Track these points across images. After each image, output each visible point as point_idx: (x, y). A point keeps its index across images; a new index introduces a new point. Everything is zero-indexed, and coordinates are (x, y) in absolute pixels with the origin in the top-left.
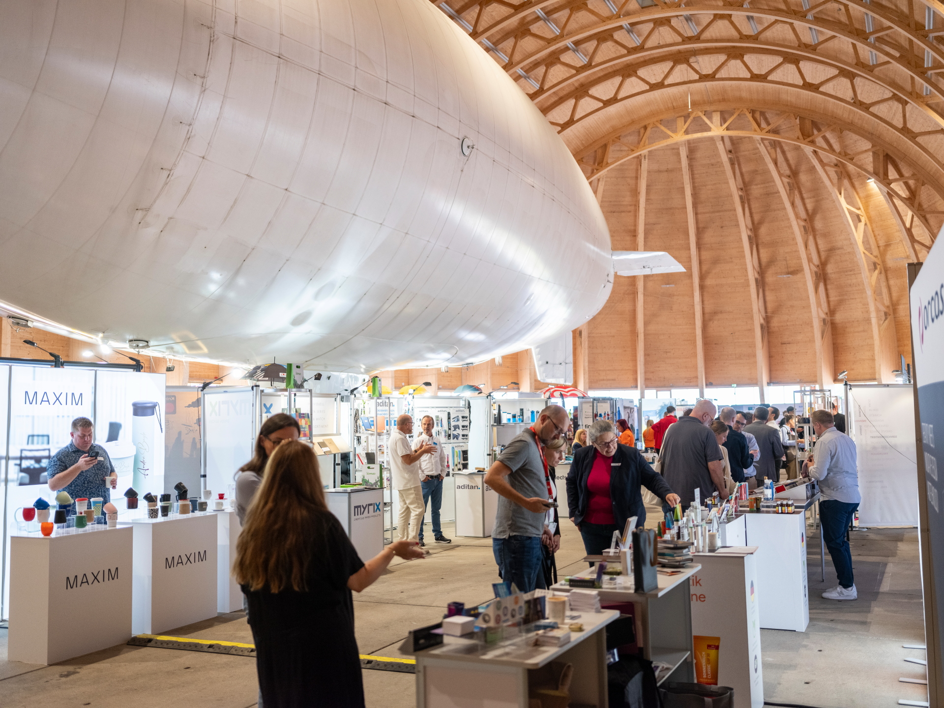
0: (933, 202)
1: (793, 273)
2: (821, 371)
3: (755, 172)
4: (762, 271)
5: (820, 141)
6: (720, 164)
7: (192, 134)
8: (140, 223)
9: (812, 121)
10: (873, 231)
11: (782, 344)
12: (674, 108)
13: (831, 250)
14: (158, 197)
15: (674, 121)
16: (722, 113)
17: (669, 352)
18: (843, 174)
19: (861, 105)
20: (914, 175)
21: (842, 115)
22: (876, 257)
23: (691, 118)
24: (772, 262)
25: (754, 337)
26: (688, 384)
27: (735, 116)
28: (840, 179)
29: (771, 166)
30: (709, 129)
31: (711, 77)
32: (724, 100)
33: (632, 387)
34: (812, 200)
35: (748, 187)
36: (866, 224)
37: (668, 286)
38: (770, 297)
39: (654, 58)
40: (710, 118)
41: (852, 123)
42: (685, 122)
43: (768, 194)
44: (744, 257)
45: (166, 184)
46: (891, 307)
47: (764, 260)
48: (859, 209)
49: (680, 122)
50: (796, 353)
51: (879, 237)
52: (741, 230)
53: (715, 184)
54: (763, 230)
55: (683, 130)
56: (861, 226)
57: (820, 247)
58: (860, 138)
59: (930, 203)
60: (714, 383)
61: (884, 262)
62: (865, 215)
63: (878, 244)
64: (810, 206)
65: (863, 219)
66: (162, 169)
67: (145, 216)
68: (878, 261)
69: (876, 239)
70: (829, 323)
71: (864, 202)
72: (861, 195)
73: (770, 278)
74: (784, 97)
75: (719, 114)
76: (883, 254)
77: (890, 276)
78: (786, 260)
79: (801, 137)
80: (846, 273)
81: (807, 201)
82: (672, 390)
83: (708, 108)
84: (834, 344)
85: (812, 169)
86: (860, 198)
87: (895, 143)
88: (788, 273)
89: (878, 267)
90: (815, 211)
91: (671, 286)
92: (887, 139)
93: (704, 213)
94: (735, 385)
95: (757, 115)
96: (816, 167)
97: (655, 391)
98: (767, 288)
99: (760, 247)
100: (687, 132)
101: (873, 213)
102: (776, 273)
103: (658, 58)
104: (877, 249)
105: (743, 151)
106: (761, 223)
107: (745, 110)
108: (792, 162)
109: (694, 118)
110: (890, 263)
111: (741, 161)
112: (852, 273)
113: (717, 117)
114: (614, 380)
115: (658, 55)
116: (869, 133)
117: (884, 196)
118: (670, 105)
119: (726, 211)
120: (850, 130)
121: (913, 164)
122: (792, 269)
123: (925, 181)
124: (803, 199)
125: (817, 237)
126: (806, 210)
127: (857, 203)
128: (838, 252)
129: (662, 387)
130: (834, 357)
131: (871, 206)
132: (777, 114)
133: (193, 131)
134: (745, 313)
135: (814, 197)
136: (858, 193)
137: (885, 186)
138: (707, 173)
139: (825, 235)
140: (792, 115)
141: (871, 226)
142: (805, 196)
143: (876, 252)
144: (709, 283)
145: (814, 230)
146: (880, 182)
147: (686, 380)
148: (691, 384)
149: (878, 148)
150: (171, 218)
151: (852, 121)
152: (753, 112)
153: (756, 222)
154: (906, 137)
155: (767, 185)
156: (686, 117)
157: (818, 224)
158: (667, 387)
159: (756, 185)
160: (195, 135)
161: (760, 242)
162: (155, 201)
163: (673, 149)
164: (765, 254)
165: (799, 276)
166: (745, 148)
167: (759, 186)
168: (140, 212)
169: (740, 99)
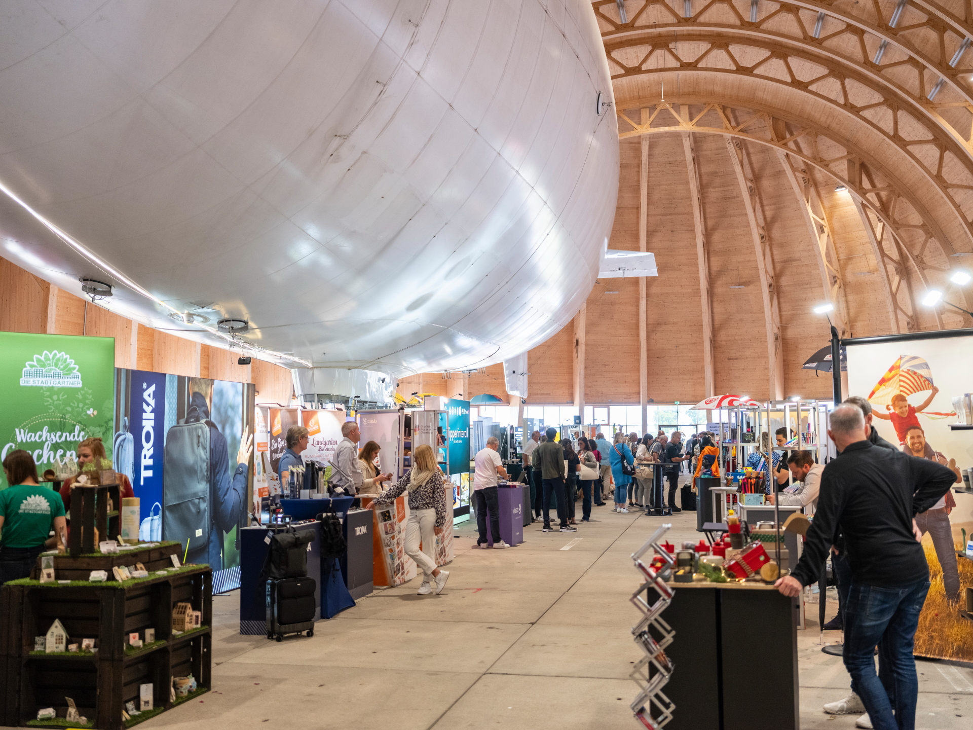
0: (905, 215)
1: (746, 284)
2: (775, 389)
3: (715, 174)
4: (712, 280)
5: (791, 145)
6: (683, 162)
7: (416, 39)
8: (332, 155)
9: (786, 122)
10: (834, 244)
11: (729, 359)
12: (639, 98)
13: (787, 262)
14: (362, 121)
15: (639, 111)
16: (690, 106)
17: (608, 365)
18: (810, 182)
19: (851, 108)
20: (889, 186)
21: (819, 119)
22: (836, 270)
23: (658, 110)
24: (722, 271)
25: (702, 351)
26: (627, 400)
27: (705, 111)
28: (807, 186)
29: (738, 168)
30: (677, 123)
31: (692, 66)
32: (694, 93)
33: (568, 403)
34: (772, 207)
35: (705, 190)
36: (828, 236)
37: (611, 293)
38: (718, 308)
39: (632, 40)
40: (678, 112)
41: (828, 128)
42: (650, 115)
43: (725, 199)
44: (697, 265)
45: (375, 104)
46: (848, 323)
47: (714, 269)
48: (823, 219)
49: (645, 114)
50: (743, 369)
51: (840, 250)
52: (697, 235)
53: (670, 184)
54: (716, 237)
55: (649, 122)
56: (825, 236)
57: (775, 257)
58: (835, 143)
59: (902, 217)
60: (655, 399)
61: (843, 276)
62: (828, 226)
63: (838, 257)
64: (769, 214)
65: (826, 230)
66: (377, 82)
67: (340, 145)
68: (839, 275)
69: (837, 252)
70: (781, 339)
71: (828, 212)
72: (827, 204)
73: (719, 290)
74: (760, 94)
75: (687, 107)
76: (843, 268)
77: (848, 291)
78: (738, 270)
79: (775, 139)
80: (802, 287)
81: (767, 208)
82: (611, 407)
83: (676, 101)
84: (784, 361)
85: (779, 174)
86: (824, 207)
87: (873, 152)
88: (740, 284)
89: (838, 281)
90: (774, 219)
91: (615, 292)
92: (865, 147)
93: (655, 215)
94: (678, 403)
95: (729, 112)
96: (787, 172)
97: (592, 407)
98: (715, 299)
99: (711, 255)
100: (652, 125)
101: (836, 225)
102: (727, 284)
103: (635, 40)
104: (837, 262)
105: (705, 151)
106: (714, 229)
107: (716, 105)
108: (756, 166)
109: (661, 110)
110: (850, 277)
111: (701, 161)
112: (808, 286)
113: (685, 111)
114: (549, 394)
115: (636, 37)
116: (845, 140)
117: (858, 206)
118: (636, 94)
119: (679, 214)
120: (826, 135)
121: (888, 174)
122: (744, 280)
123: (901, 193)
124: (762, 205)
125: (773, 246)
126: (765, 218)
127: (822, 213)
128: (795, 263)
129: (600, 403)
130: (784, 374)
131: (835, 217)
132: (749, 113)
133: (418, 35)
134: (690, 326)
135: (775, 204)
136: (822, 203)
137: (861, 196)
138: (663, 171)
139: (782, 246)
140: (766, 114)
141: (833, 238)
142: (765, 202)
143: (836, 265)
144: (654, 292)
145: (770, 239)
146: (856, 191)
147: (625, 396)
148: (631, 400)
149: (854, 155)
150: (365, 153)
151: (829, 126)
152: (724, 109)
153: (709, 228)
154: (898, 145)
155: (726, 188)
156: (653, 108)
157: (776, 233)
158: (605, 403)
159: (714, 187)
160: (418, 41)
161: (712, 249)
162: (357, 126)
163: (631, 143)
164: (716, 262)
165: (751, 287)
166: (709, 147)
167: (717, 189)
168: (338, 139)
169: (712, 94)
